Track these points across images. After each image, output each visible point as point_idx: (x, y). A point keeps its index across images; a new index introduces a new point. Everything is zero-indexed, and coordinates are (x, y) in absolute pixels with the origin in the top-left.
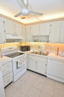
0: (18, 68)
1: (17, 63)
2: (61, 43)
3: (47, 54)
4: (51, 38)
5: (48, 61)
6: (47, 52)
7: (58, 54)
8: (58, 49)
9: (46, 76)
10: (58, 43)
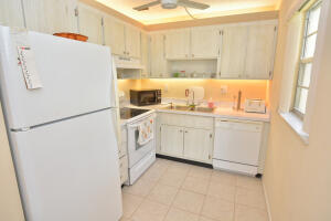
0: (138, 146)
1: (137, 133)
3: (211, 109)
4: (222, 66)
5: (217, 124)
6: (211, 104)
7: (239, 108)
8: (240, 93)
9: (210, 166)
10: (240, 77)
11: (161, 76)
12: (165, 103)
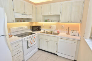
0: (28, 47)
1: (28, 42)
2: (71, 22)
3: (58, 34)
5: (59, 40)
6: (58, 32)
7: (68, 33)
8: (69, 28)
10: (69, 22)
11: (40, 21)
12: (42, 31)
